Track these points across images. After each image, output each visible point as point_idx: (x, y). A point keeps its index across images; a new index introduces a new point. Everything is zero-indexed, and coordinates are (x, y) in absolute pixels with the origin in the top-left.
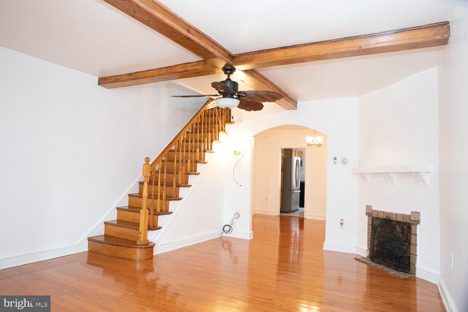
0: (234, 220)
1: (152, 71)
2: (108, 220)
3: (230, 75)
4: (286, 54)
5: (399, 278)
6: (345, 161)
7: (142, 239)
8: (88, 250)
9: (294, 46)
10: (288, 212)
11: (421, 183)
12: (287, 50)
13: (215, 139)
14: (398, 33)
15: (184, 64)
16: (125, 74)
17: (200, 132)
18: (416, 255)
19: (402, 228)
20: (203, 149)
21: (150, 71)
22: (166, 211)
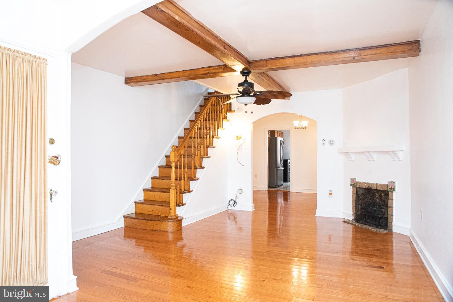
0: (238, 196)
1: (177, 73)
2: (137, 200)
3: (246, 77)
4: (294, 61)
5: (380, 234)
6: (332, 142)
7: (172, 214)
8: (124, 226)
9: (301, 56)
10: (274, 187)
11: (396, 159)
12: (295, 58)
13: (220, 127)
14: (382, 48)
15: (207, 67)
16: (151, 74)
17: (209, 120)
18: (393, 215)
19: (380, 195)
20: (212, 136)
21: (175, 73)
22: (188, 190)
